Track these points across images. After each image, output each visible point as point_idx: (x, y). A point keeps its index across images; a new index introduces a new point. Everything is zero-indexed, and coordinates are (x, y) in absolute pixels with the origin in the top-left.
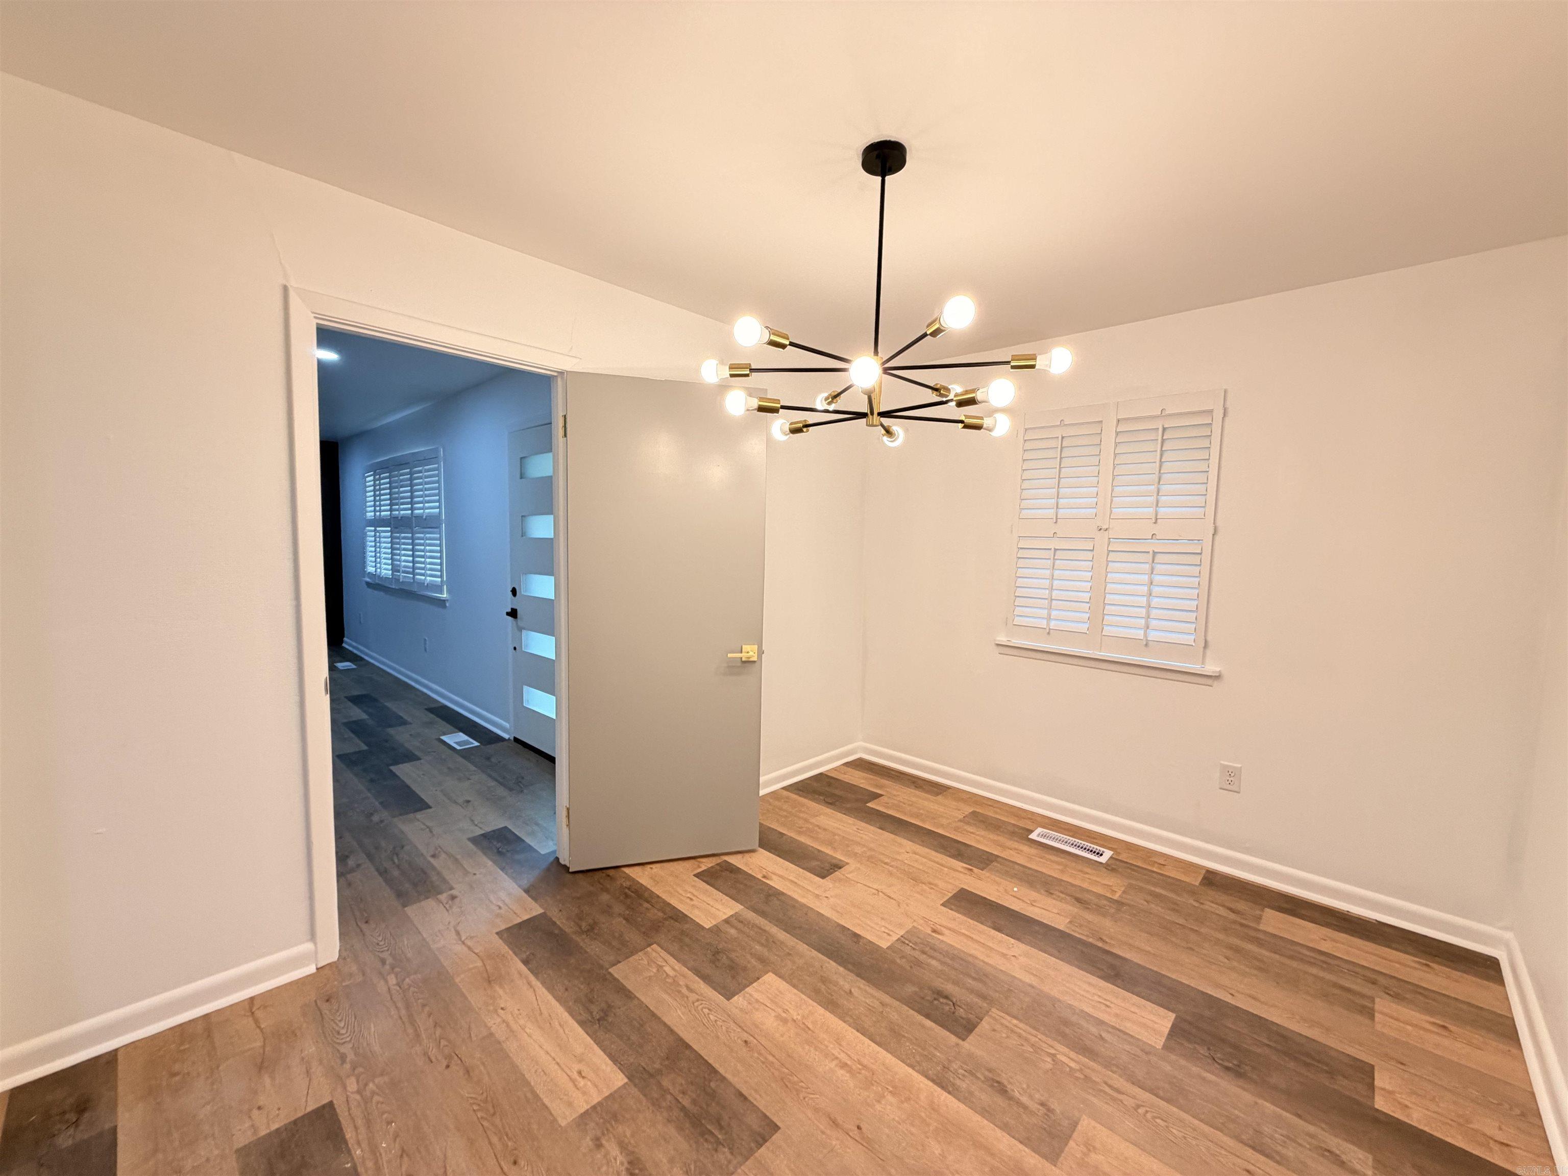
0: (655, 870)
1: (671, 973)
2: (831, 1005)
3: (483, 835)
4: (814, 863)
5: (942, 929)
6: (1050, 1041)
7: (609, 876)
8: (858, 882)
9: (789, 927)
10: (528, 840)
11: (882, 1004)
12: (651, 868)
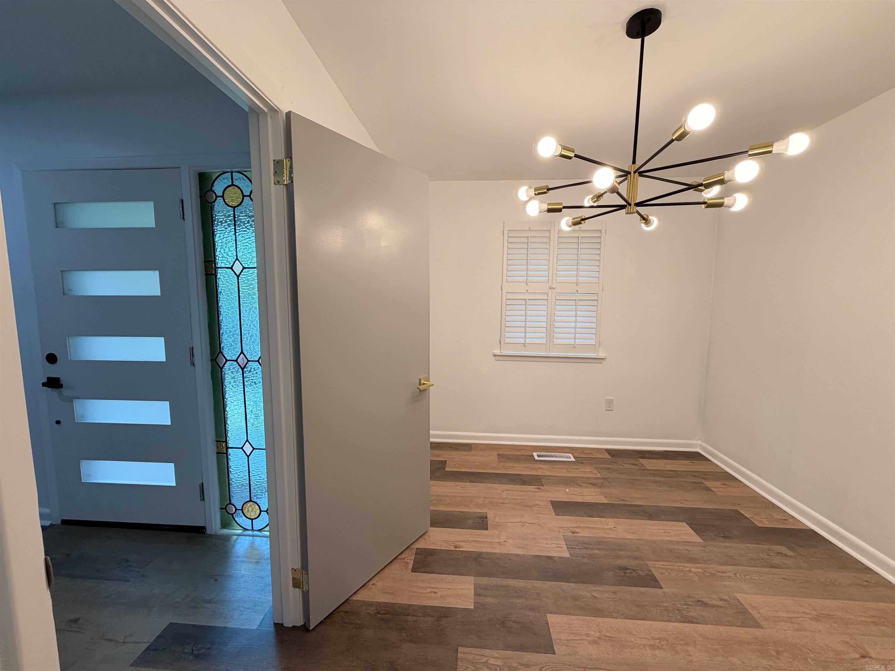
0: (379, 584)
1: (499, 663)
2: (598, 612)
3: (148, 649)
4: (470, 522)
5: (574, 529)
6: (683, 564)
7: (347, 612)
8: (507, 523)
9: (516, 574)
10: (218, 624)
11: (615, 593)
12: (373, 584)
